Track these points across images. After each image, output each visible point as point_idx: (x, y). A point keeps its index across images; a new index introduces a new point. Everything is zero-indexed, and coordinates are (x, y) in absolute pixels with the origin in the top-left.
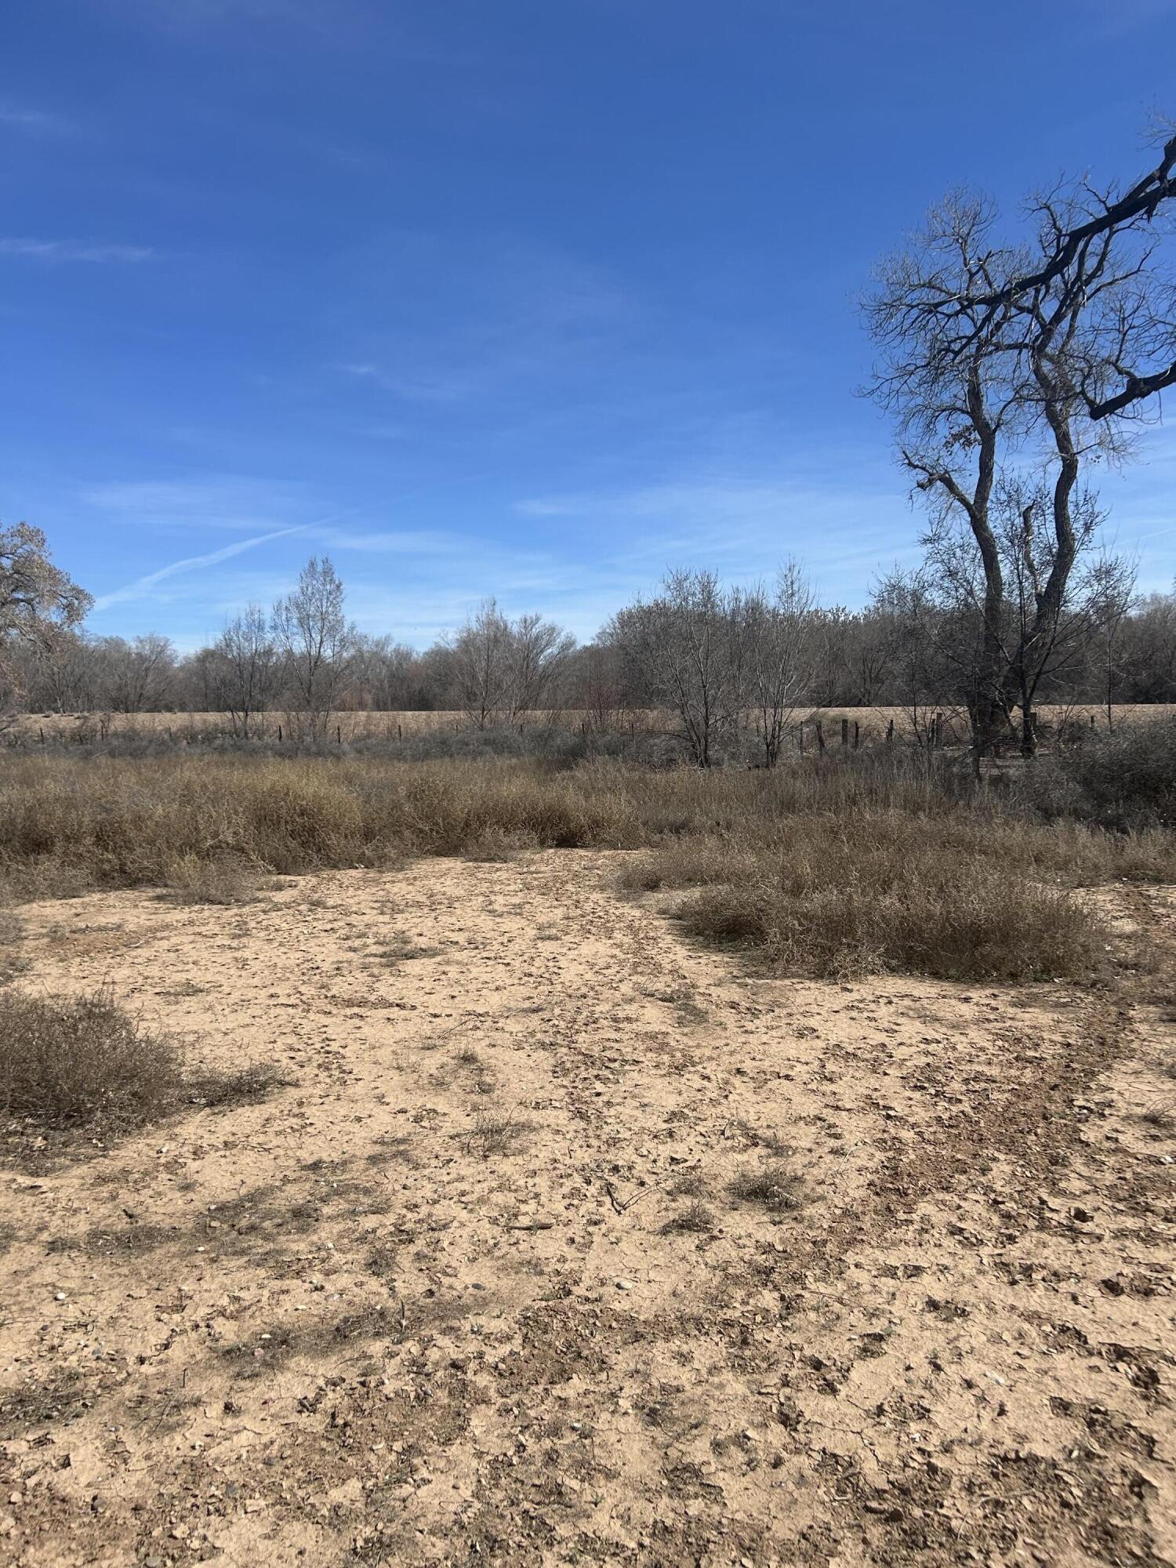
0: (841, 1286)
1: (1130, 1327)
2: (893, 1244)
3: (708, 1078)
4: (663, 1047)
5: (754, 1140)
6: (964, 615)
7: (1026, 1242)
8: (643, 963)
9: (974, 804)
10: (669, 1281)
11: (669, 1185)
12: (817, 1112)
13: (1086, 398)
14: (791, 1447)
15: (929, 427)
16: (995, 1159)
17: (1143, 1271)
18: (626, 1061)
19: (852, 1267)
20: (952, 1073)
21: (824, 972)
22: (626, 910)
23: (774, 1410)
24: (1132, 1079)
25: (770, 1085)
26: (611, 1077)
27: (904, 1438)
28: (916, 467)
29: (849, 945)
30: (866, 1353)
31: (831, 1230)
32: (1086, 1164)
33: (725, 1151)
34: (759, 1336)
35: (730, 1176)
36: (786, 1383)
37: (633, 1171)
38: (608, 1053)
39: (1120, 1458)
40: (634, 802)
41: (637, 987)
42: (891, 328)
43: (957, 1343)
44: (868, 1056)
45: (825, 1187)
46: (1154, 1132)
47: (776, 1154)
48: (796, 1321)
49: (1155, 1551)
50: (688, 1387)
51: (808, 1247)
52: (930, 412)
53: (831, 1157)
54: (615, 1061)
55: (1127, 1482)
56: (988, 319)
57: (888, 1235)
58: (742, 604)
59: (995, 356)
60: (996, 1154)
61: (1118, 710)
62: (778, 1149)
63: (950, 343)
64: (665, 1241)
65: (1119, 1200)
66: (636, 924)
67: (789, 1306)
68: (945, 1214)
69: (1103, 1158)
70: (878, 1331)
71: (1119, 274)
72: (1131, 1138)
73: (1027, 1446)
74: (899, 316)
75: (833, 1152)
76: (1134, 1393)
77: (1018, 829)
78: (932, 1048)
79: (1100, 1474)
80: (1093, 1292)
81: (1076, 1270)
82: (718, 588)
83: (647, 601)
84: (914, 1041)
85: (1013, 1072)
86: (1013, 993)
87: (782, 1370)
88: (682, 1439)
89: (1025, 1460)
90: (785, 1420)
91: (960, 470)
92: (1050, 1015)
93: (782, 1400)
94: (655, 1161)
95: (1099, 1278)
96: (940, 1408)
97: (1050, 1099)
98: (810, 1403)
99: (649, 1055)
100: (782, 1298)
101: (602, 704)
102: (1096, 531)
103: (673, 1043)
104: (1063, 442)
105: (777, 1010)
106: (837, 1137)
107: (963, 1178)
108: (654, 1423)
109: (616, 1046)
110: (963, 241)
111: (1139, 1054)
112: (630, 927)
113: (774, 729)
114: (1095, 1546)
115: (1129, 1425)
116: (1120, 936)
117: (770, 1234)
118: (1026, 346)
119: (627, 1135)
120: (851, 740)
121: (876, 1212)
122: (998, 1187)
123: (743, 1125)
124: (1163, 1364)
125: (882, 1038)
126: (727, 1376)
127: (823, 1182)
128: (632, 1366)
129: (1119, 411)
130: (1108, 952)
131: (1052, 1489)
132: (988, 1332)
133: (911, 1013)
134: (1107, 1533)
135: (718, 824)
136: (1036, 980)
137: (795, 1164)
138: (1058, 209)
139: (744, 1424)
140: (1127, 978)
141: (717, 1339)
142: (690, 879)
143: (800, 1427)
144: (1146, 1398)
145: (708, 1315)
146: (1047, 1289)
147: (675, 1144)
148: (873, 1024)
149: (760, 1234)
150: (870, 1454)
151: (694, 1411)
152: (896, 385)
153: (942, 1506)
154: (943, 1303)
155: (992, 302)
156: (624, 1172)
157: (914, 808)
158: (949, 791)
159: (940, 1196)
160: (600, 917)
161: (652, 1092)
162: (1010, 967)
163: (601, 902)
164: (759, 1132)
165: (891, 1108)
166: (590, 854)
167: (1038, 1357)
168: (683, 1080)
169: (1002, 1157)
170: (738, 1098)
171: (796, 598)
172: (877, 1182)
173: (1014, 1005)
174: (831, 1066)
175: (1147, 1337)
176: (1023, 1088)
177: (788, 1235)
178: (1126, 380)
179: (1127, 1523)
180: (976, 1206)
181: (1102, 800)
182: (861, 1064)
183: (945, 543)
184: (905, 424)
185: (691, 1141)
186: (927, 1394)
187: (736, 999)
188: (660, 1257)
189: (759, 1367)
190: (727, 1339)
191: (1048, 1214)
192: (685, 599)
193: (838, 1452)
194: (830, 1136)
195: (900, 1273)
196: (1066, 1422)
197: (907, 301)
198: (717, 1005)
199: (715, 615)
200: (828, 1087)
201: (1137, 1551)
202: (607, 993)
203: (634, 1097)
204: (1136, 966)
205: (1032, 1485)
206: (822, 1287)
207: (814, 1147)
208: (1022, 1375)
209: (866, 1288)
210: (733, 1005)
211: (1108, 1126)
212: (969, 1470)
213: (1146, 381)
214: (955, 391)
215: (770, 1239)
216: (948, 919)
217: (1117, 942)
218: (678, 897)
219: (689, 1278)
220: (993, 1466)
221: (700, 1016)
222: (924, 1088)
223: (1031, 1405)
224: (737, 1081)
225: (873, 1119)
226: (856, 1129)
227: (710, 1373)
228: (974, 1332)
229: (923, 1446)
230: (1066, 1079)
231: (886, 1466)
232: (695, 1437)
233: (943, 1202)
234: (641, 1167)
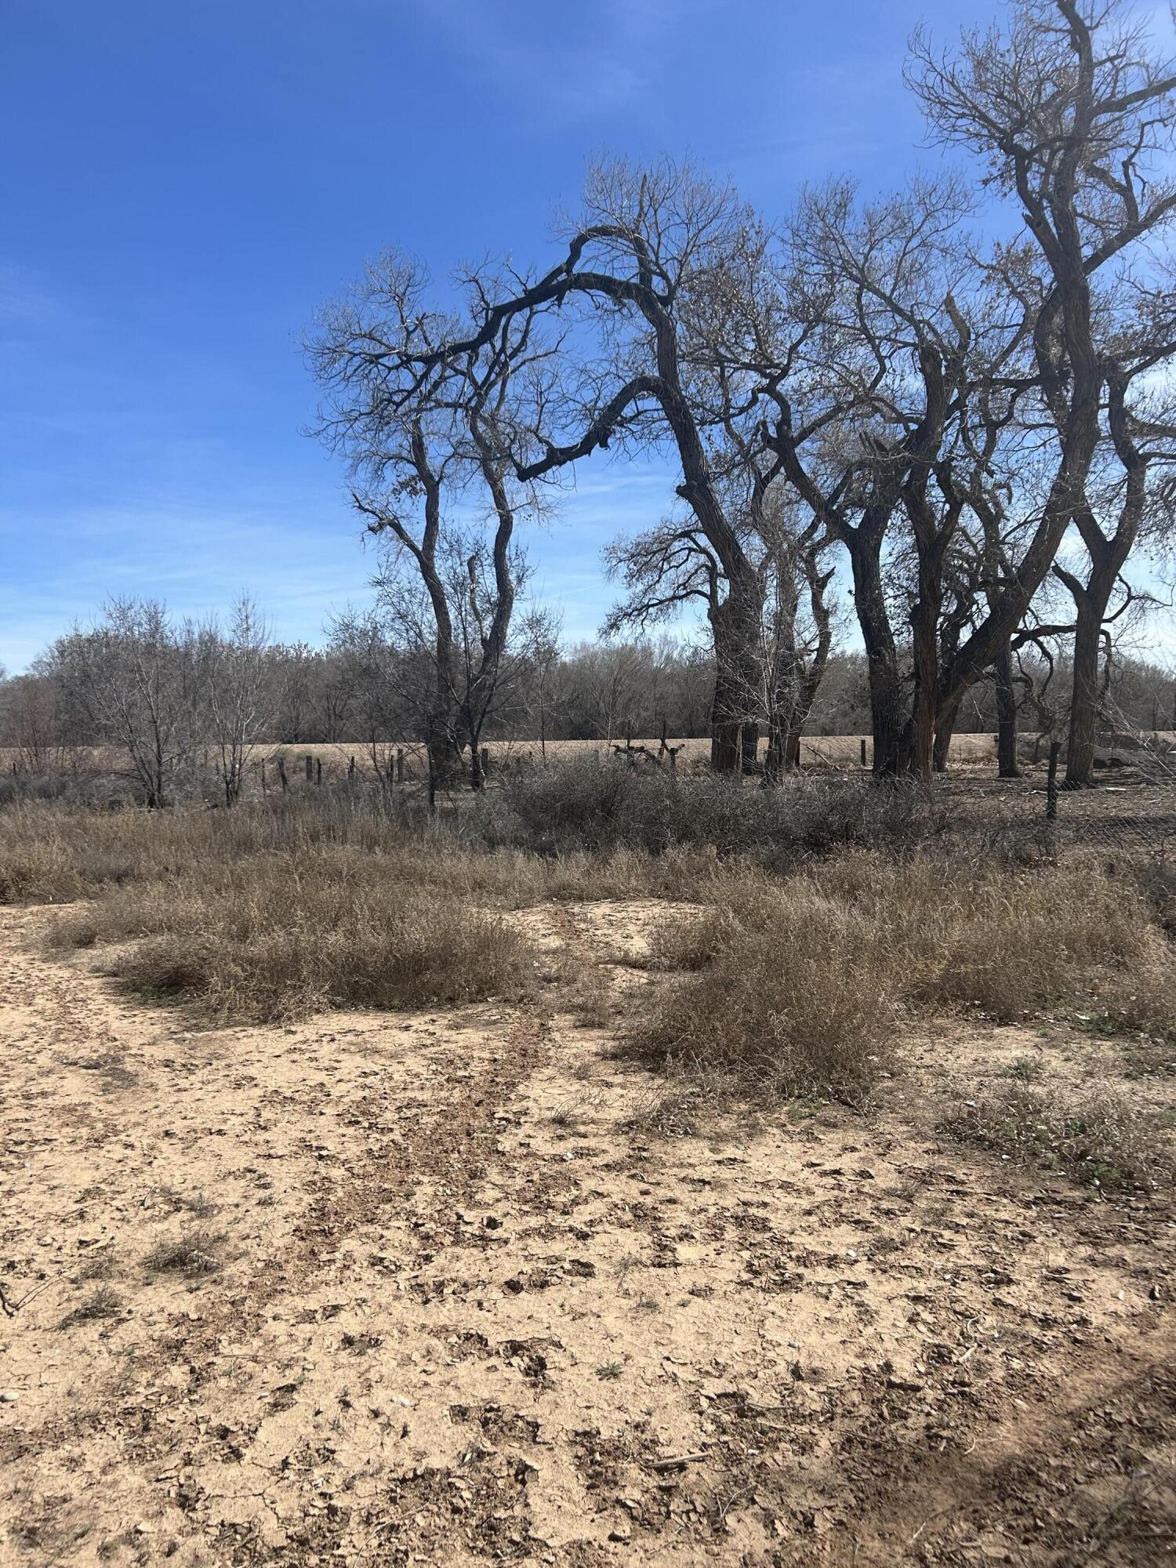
0: (257, 1343)
1: (526, 1321)
2: (315, 1287)
3: (132, 1146)
4: (82, 1120)
5: (177, 1205)
6: (416, 658)
7: (440, 1260)
8: (67, 1026)
9: (426, 836)
10: (62, 1381)
11: (75, 1272)
12: (247, 1164)
13: (514, 461)
14: (188, 1529)
15: (378, 474)
16: (419, 1183)
17: (542, 1265)
18: (36, 1142)
19: (270, 1320)
20: (386, 1103)
21: (269, 1017)
22: (53, 971)
23: (173, 1494)
24: (545, 1085)
25: (200, 1143)
26: (15, 1162)
27: (307, 1487)
28: (366, 510)
29: (294, 987)
30: (276, 1407)
31: (252, 1286)
32: (501, 1173)
33: (143, 1222)
34: (161, 1419)
35: (147, 1249)
36: (188, 1461)
37: (33, 1265)
38: (14, 1136)
39: (508, 1450)
40: (70, 850)
41: (58, 1057)
42: (334, 372)
43: (368, 1375)
44: (306, 1098)
45: (248, 1241)
46: (560, 1132)
47: (199, 1217)
48: (206, 1392)
49: (531, 1533)
50: (76, 1494)
51: (226, 1309)
52: (377, 458)
53: (258, 1208)
54: (22, 1143)
55: (512, 1472)
56: (425, 376)
57: (308, 1280)
58: (196, 636)
59: (435, 412)
60: (421, 1178)
61: (552, 746)
62: (202, 1210)
63: (391, 394)
64: (63, 1336)
65: (526, 1202)
66: (63, 987)
67: (198, 1377)
68: (367, 1247)
69: (516, 1165)
70: (291, 1381)
71: (540, 352)
72: (542, 1143)
73: (424, 1462)
74: (342, 362)
75: (262, 1203)
76: (524, 1383)
77: (464, 859)
78: (368, 1081)
79: (489, 1471)
80: (496, 1294)
81: (483, 1277)
82: (166, 619)
83: (87, 631)
84: (352, 1077)
85: (443, 1094)
86: (450, 1016)
87: (185, 1448)
88: (65, 1553)
89: (422, 1476)
90: (185, 1502)
91: (408, 517)
92: (481, 1034)
93: (182, 1481)
94: (59, 1249)
95: (503, 1280)
96: (346, 1446)
97: (475, 1116)
98: (212, 1477)
99: (65, 1130)
100: (192, 1371)
101: (37, 742)
102: (528, 583)
103: (94, 1114)
104: (499, 498)
105: (215, 1062)
106: (266, 1186)
107: (388, 1207)
108: (33, 1544)
109: (26, 1126)
110: (400, 299)
111: (554, 1061)
112: (55, 990)
113: (234, 767)
114: (480, 1544)
115: (517, 1416)
116: (546, 953)
117: (187, 1304)
118: (461, 406)
119: (29, 1225)
120: (315, 776)
121: (300, 1258)
122: (420, 1211)
123: (166, 1192)
124: (551, 1350)
125: (321, 1077)
126: (124, 1469)
127: (248, 1237)
128: (12, 1486)
129: (541, 475)
130: (535, 969)
131: (445, 1498)
132: (399, 1357)
133: (353, 1048)
134: (491, 1528)
135: (167, 869)
136: (472, 1001)
137: (219, 1223)
138: (486, 284)
139: (137, 1518)
140: (550, 991)
141: (113, 1433)
142: (130, 931)
143: (198, 1506)
144: (534, 1385)
145: (106, 1408)
146: (456, 1302)
147: (85, 1226)
148: (314, 1064)
149: (175, 1305)
150: (270, 1513)
151: (80, 1520)
152: (341, 429)
153: (339, 1547)
154: (358, 1338)
155: (429, 361)
156: (22, 1268)
157: (370, 842)
158: (405, 824)
159: (363, 1229)
160: (20, 982)
161: (66, 1171)
162: (448, 993)
163: (23, 965)
164: (184, 1196)
165: (323, 1148)
166: (14, 911)
167: (442, 1369)
168: (103, 1152)
169: (425, 1179)
170: (163, 1162)
171: (251, 633)
172: (303, 1227)
173: (450, 1028)
174: (267, 1114)
175: (540, 1327)
176: (451, 1108)
177: (205, 1300)
178: (545, 448)
179: (510, 1512)
180: (398, 1233)
181: (538, 828)
182: (298, 1107)
183: (395, 586)
184: (354, 467)
185: (105, 1219)
186: (334, 1435)
187: (172, 1056)
188: (56, 1355)
189: (159, 1452)
190: (127, 1429)
191: (463, 1228)
192: (130, 629)
193: (237, 1521)
194: (259, 1186)
195: (318, 1316)
196: (463, 1428)
197: (349, 348)
198: (150, 1065)
199: (165, 647)
200: (261, 1136)
201: (516, 1537)
202: (20, 1068)
203: (41, 1180)
204: (557, 979)
205: (427, 1500)
206: (236, 1350)
207: (241, 1201)
208: (427, 1391)
209: (283, 1339)
210: (168, 1064)
211: (521, 1132)
212: (366, 1502)
213: (562, 451)
214: (398, 441)
215: (184, 1309)
216: (391, 952)
217: (543, 958)
218: (113, 953)
219: (90, 1371)
220: (392, 1491)
221: (128, 1080)
222: (358, 1122)
223: (432, 1419)
224: (164, 1145)
225: (307, 1162)
226: (285, 1176)
227: (104, 1472)
228: (384, 1361)
229: (325, 1490)
230: (490, 1093)
231: (286, 1521)
232: (80, 1548)
233: (367, 1235)
234: (42, 1257)
